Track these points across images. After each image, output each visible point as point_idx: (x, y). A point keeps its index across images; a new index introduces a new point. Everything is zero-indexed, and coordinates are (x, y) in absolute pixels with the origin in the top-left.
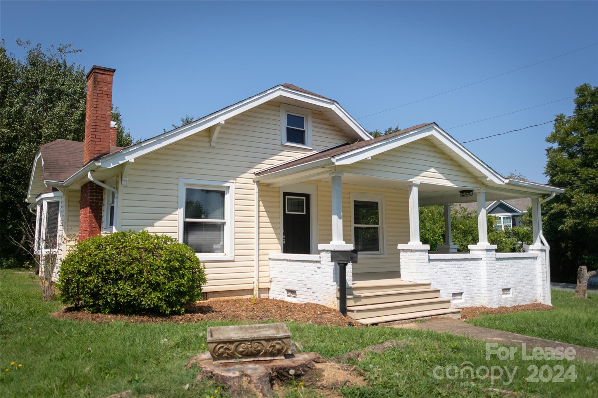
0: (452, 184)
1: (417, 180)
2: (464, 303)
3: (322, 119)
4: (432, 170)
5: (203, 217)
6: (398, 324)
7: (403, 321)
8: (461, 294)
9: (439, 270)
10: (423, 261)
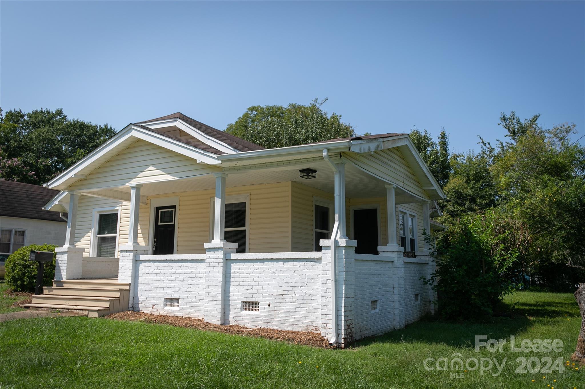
0: (173, 177)
1: (133, 183)
2: (179, 311)
3: (185, 136)
4: (151, 168)
5: (106, 233)
6: (42, 310)
7: (46, 309)
8: (177, 300)
9: (151, 272)
10: (127, 261)
